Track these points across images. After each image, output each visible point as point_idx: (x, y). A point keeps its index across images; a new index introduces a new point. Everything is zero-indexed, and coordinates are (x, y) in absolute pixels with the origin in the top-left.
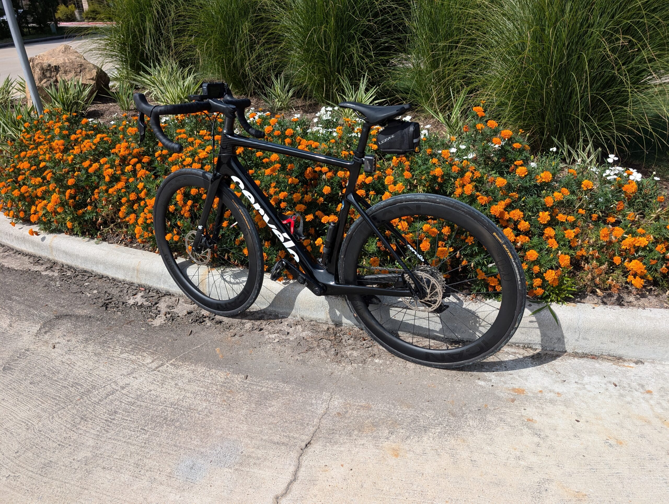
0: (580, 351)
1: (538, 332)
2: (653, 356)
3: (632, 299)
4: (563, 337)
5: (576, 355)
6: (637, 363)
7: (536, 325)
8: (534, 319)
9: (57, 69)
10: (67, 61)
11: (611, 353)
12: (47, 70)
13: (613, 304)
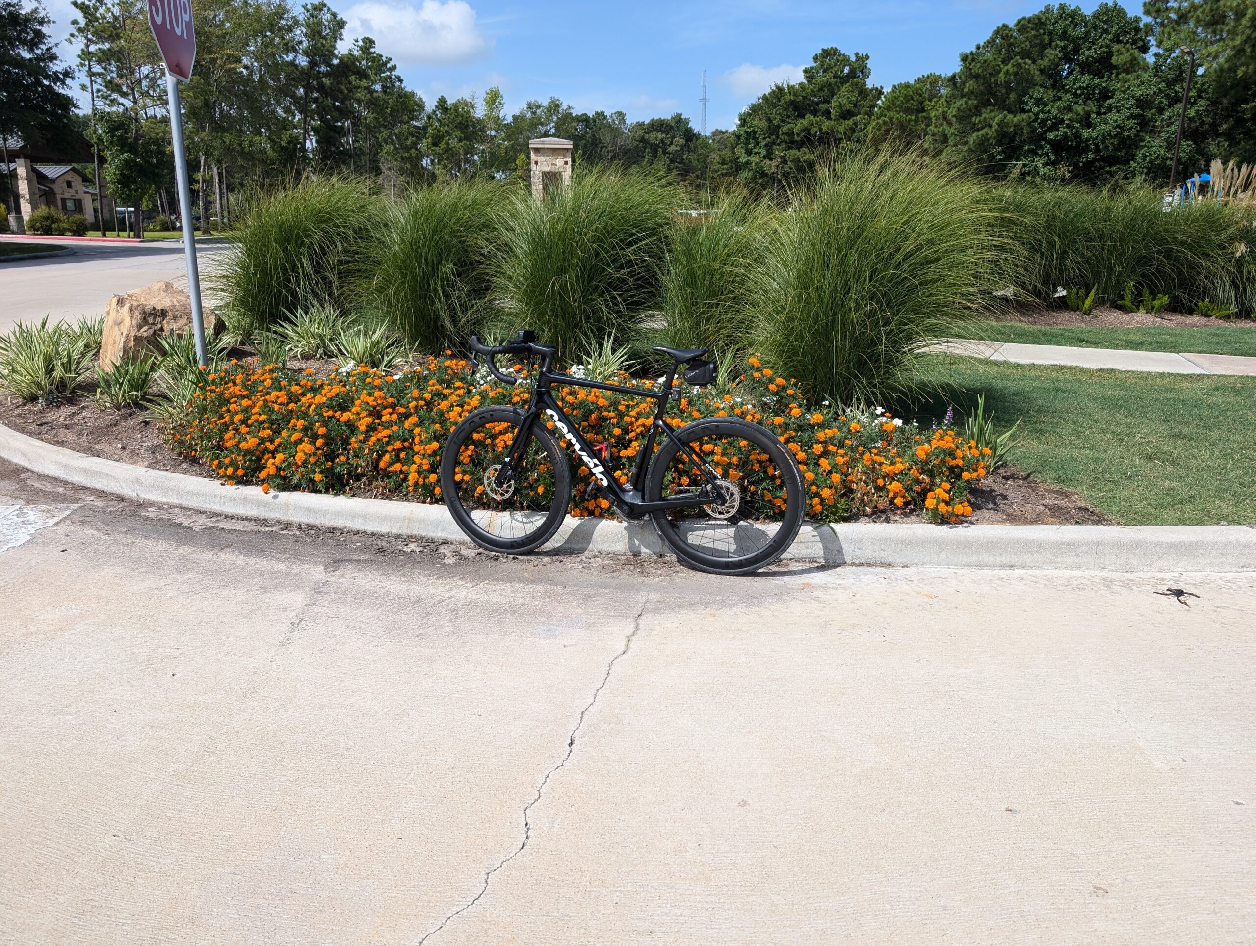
0: (857, 562)
1: (820, 545)
2: (916, 561)
3: (897, 518)
4: (842, 548)
5: (854, 564)
6: (903, 567)
7: (818, 538)
8: (816, 533)
9: (164, 313)
10: (176, 303)
11: (883, 560)
12: (150, 314)
13: (882, 522)
